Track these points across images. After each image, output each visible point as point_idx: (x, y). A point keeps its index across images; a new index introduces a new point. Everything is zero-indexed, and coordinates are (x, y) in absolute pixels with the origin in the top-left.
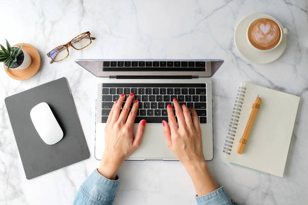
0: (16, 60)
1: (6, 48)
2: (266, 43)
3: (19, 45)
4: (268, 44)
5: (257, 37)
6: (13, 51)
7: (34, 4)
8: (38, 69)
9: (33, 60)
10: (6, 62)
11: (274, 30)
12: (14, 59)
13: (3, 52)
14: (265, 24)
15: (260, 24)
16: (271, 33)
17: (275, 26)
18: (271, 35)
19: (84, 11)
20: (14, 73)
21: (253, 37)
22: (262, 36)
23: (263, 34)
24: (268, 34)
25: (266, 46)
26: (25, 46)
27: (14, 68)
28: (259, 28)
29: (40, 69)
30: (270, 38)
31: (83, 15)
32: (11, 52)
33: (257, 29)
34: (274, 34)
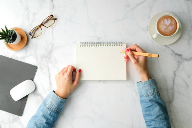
0: (11, 38)
1: (5, 30)
2: (168, 31)
3: (13, 29)
4: (169, 32)
5: (163, 28)
6: (10, 32)
7: (22, 2)
8: (25, 44)
9: (22, 38)
10: (5, 39)
11: (173, 23)
12: (10, 37)
13: (4, 33)
14: (167, 19)
15: (164, 19)
16: (171, 25)
17: (174, 21)
18: (171, 26)
19: (54, 6)
20: (11, 46)
21: (160, 28)
22: (166, 27)
23: (166, 26)
24: (169, 25)
25: (168, 33)
26: (17, 29)
27: (11, 43)
28: (164, 21)
29: (27, 44)
30: (171, 28)
31: (53, 9)
32: (9, 33)
33: (163, 22)
34: (173, 26)
